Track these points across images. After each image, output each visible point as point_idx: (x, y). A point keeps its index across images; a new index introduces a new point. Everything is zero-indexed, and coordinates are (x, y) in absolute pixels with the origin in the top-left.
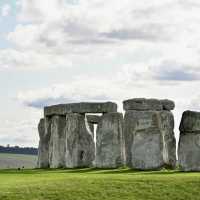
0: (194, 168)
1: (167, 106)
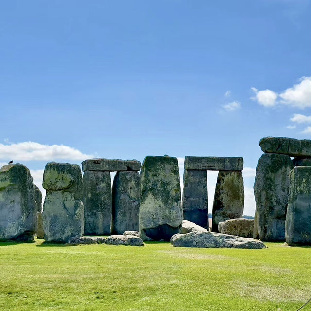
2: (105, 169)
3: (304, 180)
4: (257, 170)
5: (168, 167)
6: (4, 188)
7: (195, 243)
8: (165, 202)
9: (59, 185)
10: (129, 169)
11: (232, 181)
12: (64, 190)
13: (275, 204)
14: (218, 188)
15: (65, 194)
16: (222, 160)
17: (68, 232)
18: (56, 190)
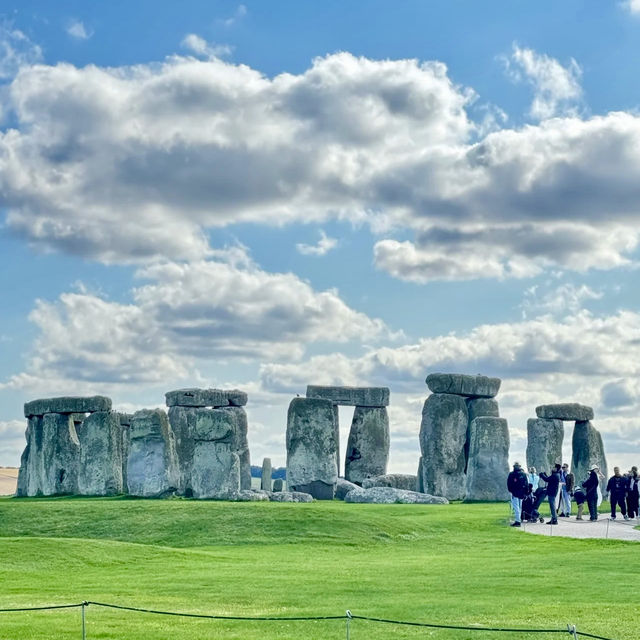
0: (212, 494)
1: (236, 401)
2: (200, 403)
3: (486, 432)
4: (423, 414)
5: (321, 411)
6: (142, 438)
7: (375, 500)
8: (319, 453)
9: (213, 435)
10: (232, 404)
11: (374, 421)
12: (217, 441)
13: (445, 456)
14: (353, 431)
15: (218, 445)
16: (361, 392)
17: (225, 489)
18: (208, 441)
